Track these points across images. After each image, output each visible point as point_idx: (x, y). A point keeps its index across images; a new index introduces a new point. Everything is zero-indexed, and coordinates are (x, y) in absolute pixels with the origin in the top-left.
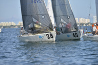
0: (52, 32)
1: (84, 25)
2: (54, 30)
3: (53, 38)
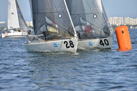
1: (131, 27)
2: (76, 35)
3: (73, 47)
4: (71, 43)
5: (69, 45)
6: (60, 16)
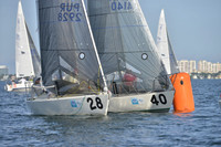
0: (100, 95)
2: (106, 89)
3: (101, 108)
5: (95, 104)
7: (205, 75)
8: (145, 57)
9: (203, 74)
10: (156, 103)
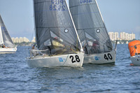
0: (78, 53)
1: (127, 43)
2: (82, 50)
3: (79, 61)
4: (77, 57)
5: (75, 59)
6: (66, 31)
7: (125, 41)
8: (98, 31)
9: (123, 41)
10: (107, 59)
